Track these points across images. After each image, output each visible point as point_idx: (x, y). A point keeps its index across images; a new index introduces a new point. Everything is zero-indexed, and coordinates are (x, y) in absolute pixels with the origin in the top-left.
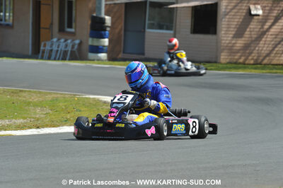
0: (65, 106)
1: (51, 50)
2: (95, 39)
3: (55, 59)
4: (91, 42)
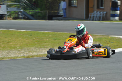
1: (94, 17)
2: (113, 11)
3: (95, 20)
4: (112, 12)
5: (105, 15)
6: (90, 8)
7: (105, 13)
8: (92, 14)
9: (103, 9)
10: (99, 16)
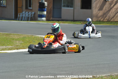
0: (29, 40)
1: (22, 17)
2: (41, 12)
3: (24, 20)
4: (39, 13)
5: (33, 15)
6: (19, 9)
7: (33, 13)
8: (21, 14)
9: (31, 10)
10: (27, 16)
